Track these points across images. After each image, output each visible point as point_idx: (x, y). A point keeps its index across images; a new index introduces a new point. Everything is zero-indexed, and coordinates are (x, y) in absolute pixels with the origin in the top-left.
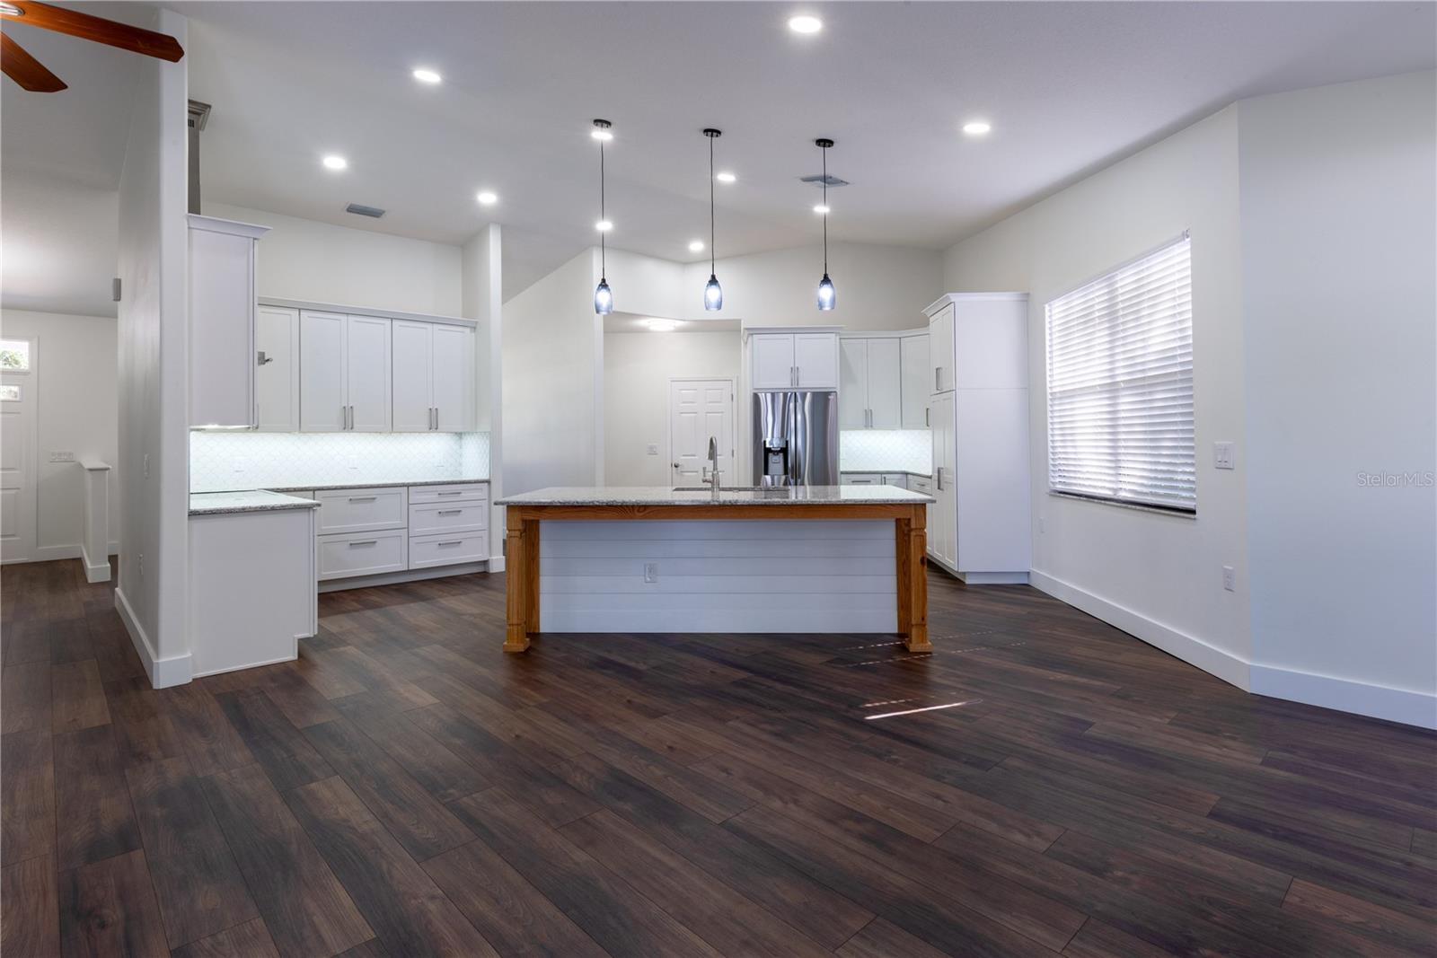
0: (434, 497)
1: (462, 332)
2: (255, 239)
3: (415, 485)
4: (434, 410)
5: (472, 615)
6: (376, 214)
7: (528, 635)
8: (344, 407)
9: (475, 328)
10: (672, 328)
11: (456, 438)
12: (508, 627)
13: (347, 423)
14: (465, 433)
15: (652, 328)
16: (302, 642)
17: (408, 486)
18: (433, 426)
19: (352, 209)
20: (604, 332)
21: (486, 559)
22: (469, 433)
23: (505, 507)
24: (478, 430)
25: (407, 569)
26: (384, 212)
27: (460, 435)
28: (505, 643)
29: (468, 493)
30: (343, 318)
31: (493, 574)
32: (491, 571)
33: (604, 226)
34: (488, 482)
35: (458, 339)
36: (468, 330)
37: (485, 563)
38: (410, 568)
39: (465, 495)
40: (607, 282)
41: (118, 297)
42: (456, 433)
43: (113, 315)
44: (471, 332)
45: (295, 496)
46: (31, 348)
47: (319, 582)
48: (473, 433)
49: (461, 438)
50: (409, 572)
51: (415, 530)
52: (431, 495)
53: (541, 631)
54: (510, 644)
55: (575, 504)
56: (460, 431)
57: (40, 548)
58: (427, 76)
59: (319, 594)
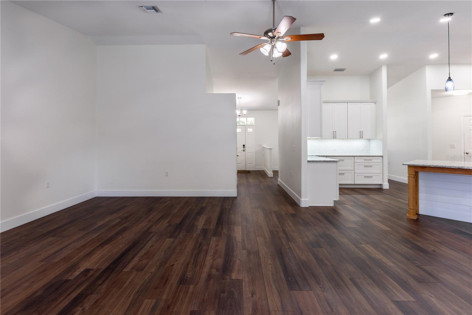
0: (363, 161)
1: (371, 105)
2: (322, 84)
3: (356, 156)
4: (361, 131)
5: (385, 202)
6: (342, 70)
7: (417, 214)
8: (333, 131)
9: (375, 103)
10: (467, 93)
11: (367, 141)
12: (409, 210)
13: (334, 137)
14: (371, 139)
15: (454, 95)
16: (335, 201)
17: (354, 156)
18: (361, 137)
19: (336, 70)
20: (432, 98)
21: (381, 184)
22: (373, 139)
23: (407, 166)
24: (377, 138)
25: (354, 183)
26: (345, 69)
27: (369, 140)
28: (407, 215)
29: (374, 160)
30: (333, 104)
31: (384, 189)
32: (383, 188)
33: (434, 56)
34: (382, 157)
35: (369, 108)
36: (373, 104)
37: (381, 185)
38: (355, 183)
39: (373, 161)
40: (451, 78)
41: (279, 105)
42: (368, 139)
43: (277, 110)
44: (374, 104)
45: (330, 158)
46: (254, 119)
47: (339, 184)
48: (375, 139)
49: (369, 141)
50: (354, 184)
51: (356, 171)
52: (362, 160)
53: (420, 213)
54: (410, 216)
55: (441, 167)
56: (369, 138)
57: (256, 167)
58: (375, 20)
59: (339, 188)
